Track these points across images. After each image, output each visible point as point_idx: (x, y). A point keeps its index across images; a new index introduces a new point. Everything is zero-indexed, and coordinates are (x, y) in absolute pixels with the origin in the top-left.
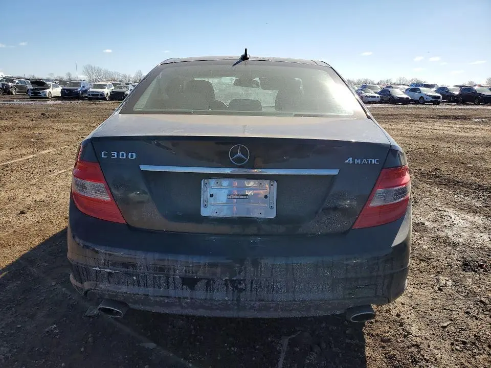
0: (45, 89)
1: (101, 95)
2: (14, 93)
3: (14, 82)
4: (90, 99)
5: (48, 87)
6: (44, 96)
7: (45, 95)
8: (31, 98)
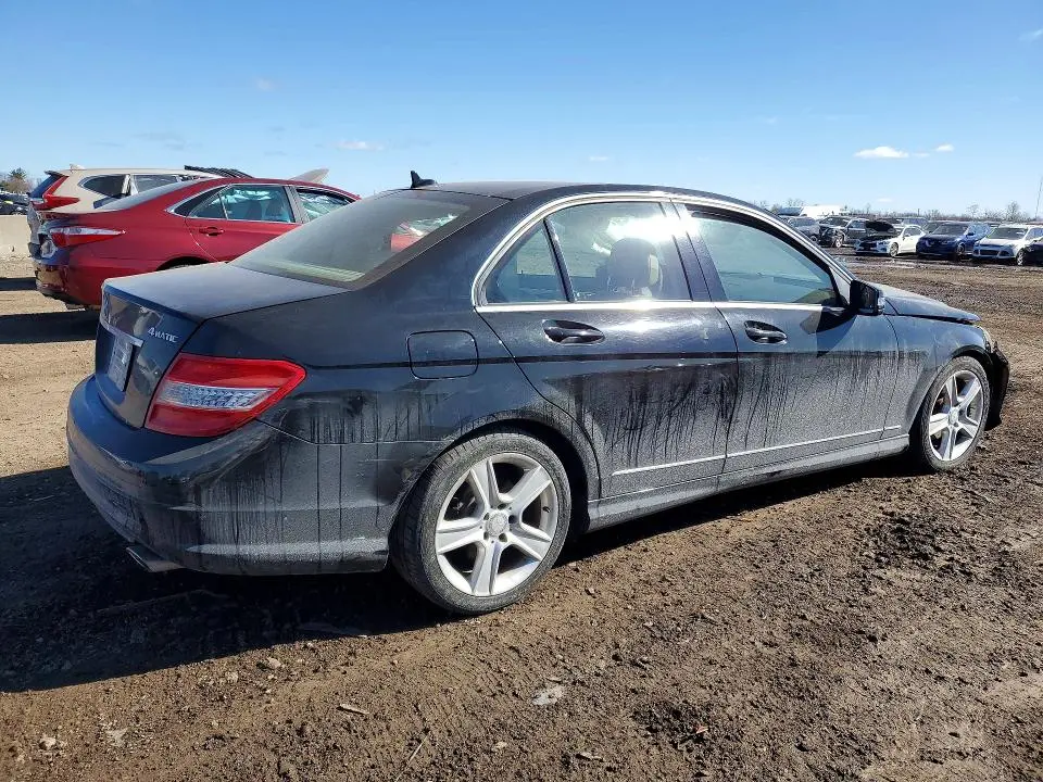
0: (890, 237)
1: (1004, 253)
2: (838, 244)
3: (844, 224)
4: (977, 262)
5: (895, 235)
6: (882, 252)
7: (885, 249)
8: (858, 254)
